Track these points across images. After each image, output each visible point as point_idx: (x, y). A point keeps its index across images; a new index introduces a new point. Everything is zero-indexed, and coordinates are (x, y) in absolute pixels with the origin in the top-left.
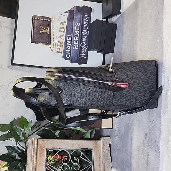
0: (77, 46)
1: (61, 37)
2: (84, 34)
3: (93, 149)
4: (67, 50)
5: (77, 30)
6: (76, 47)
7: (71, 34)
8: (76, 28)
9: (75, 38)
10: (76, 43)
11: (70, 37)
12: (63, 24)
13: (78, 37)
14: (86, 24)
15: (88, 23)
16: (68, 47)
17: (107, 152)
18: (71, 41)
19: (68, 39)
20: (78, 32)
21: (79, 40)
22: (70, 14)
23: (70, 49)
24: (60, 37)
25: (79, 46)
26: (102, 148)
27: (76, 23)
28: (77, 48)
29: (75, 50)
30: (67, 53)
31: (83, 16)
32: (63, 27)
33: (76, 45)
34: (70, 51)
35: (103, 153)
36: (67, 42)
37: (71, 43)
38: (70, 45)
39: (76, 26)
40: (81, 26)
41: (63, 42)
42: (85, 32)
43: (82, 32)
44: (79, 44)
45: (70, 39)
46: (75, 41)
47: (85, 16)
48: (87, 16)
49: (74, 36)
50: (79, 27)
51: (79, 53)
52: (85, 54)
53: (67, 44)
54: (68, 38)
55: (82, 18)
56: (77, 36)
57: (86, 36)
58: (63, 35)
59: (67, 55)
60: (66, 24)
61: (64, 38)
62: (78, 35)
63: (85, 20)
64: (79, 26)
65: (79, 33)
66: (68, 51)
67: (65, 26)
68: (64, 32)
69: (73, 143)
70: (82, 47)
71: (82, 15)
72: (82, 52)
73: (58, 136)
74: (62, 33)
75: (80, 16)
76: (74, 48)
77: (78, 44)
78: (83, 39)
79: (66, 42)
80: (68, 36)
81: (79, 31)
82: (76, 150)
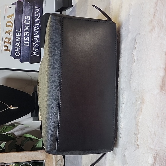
0: (28, 43)
1: (9, 33)
2: (36, 29)
3: (45, 160)
4: (16, 48)
5: (27, 25)
6: (26, 44)
7: (20, 29)
8: (26, 22)
9: (26, 34)
10: (26, 39)
11: (19, 32)
12: (10, 18)
13: (29, 32)
14: (38, 17)
15: (40, 16)
16: (17, 44)
17: (60, 162)
18: (21, 37)
19: (17, 35)
20: (28, 27)
21: (30, 35)
22: (18, 7)
23: (20, 46)
24: (7, 32)
25: (30, 43)
26: (55, 159)
27: (26, 16)
28: (28, 45)
29: (26, 48)
30: (16, 51)
31: (34, 9)
32: (11, 21)
33: (27, 41)
34: (19, 48)
35: (55, 164)
36: (16, 38)
37: (20, 40)
38: (19, 42)
39: (26, 20)
40: (31, 20)
41: (11, 38)
42: (36, 27)
43: (33, 27)
44: (31, 40)
45: (19, 35)
46: (25, 37)
47: (36, 9)
48: (38, 9)
49: (24, 31)
50: (29, 21)
51: (30, 51)
52: (37, 52)
53: (16, 40)
54: (17, 33)
55: (32, 11)
56: (27, 31)
57: (38, 31)
58: (11, 31)
59: (16, 53)
60: (13, 18)
61: (12, 33)
62: (29, 30)
63: (36, 13)
64: (29, 19)
65: (30, 28)
66: (18, 48)
67: (13, 20)
68: (12, 27)
69: (21, 155)
70: (34, 44)
71: (32, 7)
72: (34, 49)
73: (4, 148)
74: (10, 28)
75: (30, 8)
76: (24, 45)
77: (28, 40)
78: (35, 35)
79: (14, 39)
80: (17, 31)
81: (30, 25)
82: (24, 163)
